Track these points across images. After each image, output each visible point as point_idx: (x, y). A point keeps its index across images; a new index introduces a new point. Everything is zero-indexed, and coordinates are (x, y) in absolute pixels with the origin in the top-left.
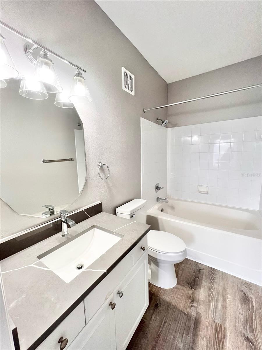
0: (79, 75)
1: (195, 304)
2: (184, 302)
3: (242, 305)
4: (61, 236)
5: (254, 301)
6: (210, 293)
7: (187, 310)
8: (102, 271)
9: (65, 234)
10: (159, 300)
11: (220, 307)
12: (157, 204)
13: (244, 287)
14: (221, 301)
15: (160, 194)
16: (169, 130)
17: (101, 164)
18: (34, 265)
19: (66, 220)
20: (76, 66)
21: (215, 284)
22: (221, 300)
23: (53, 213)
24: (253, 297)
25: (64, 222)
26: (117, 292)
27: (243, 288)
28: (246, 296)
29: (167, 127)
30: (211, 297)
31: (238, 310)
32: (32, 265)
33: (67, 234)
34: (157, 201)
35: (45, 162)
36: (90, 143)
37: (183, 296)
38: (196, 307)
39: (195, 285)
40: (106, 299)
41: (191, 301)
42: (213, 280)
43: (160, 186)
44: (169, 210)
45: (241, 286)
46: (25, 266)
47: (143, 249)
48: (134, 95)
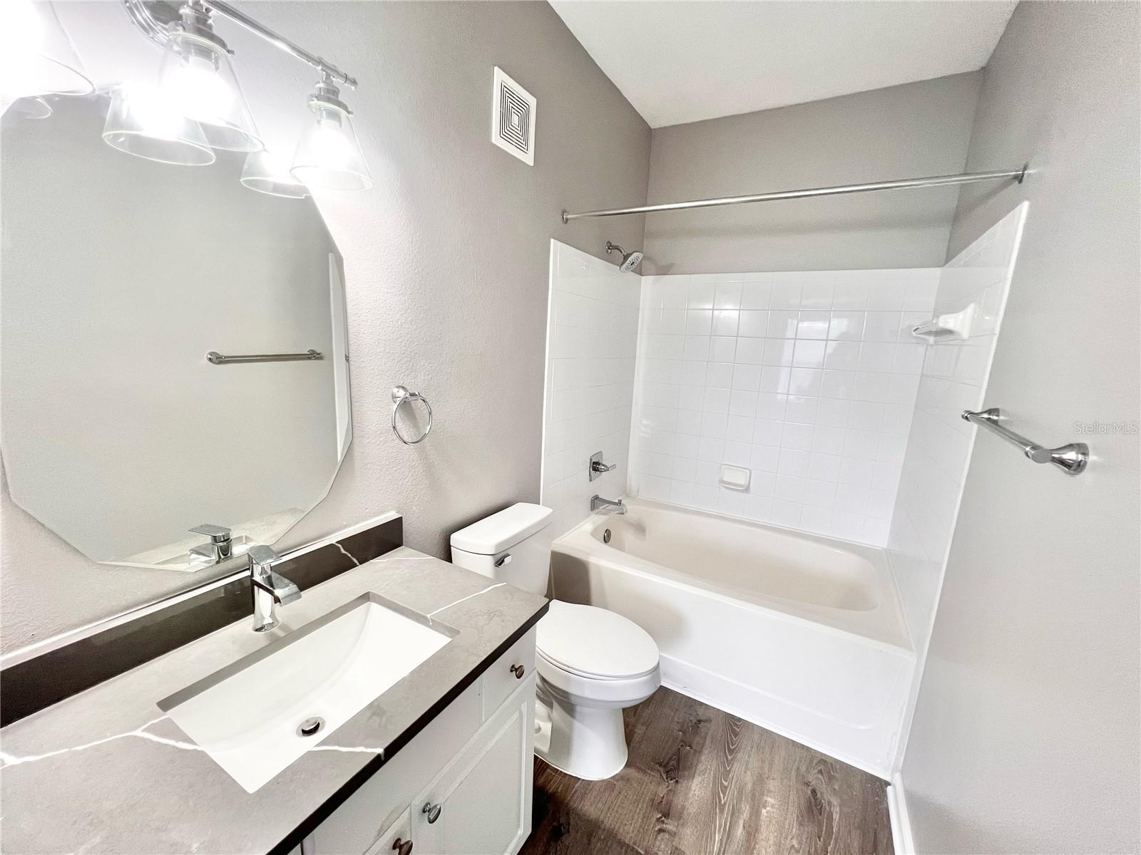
0: (331, 95)
1: (670, 825)
2: (640, 820)
3: (801, 824)
4: (250, 630)
5: (836, 813)
6: (718, 789)
7: (645, 843)
8: (370, 750)
9: (265, 623)
10: (568, 814)
11: (739, 832)
12: (591, 517)
13: (816, 771)
14: (745, 815)
15: (605, 485)
16: (647, 281)
17: (401, 393)
18: (143, 731)
19: (269, 579)
20: (319, 62)
21: (736, 764)
22: (746, 810)
23: (225, 552)
24: (835, 801)
25: (260, 586)
26: (423, 805)
27: (813, 777)
28: (816, 800)
29: (640, 271)
30: (720, 801)
31: (789, 838)
32: (139, 733)
33: (271, 625)
34: (593, 507)
35: (218, 359)
36: (367, 321)
37: (637, 801)
38: (673, 834)
39: (677, 768)
40: (380, 833)
41: (660, 815)
42: (731, 752)
43: (606, 461)
44: (629, 537)
45: (808, 771)
46: (111, 736)
47: (518, 671)
48: (532, 164)
